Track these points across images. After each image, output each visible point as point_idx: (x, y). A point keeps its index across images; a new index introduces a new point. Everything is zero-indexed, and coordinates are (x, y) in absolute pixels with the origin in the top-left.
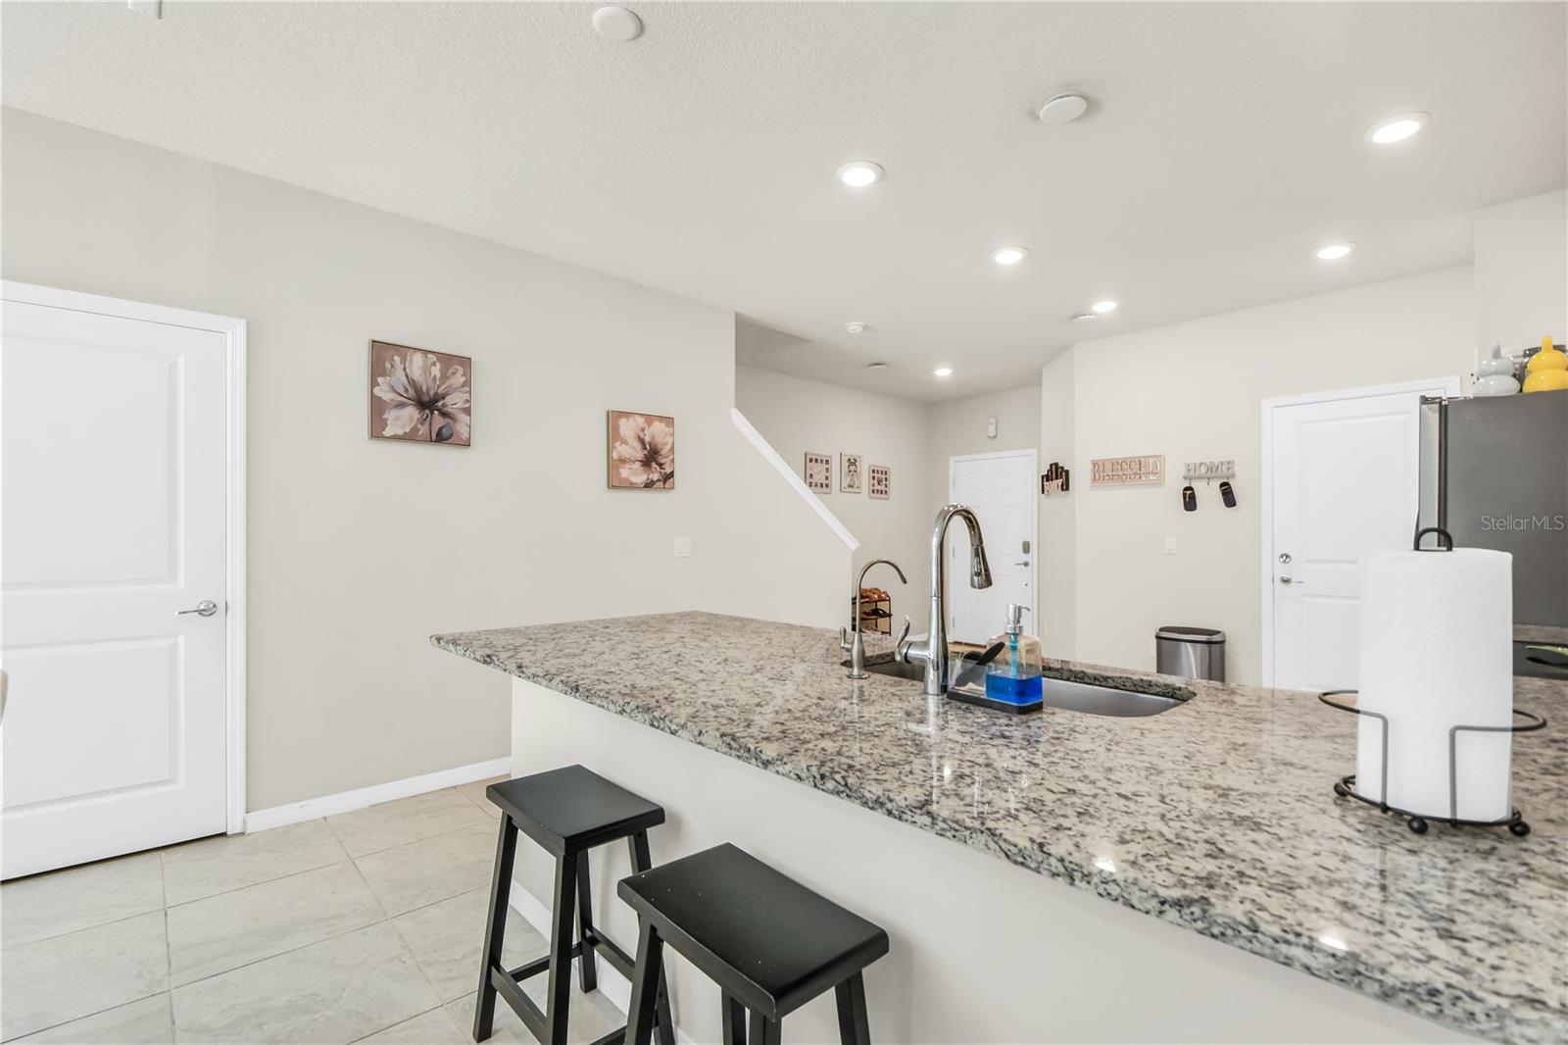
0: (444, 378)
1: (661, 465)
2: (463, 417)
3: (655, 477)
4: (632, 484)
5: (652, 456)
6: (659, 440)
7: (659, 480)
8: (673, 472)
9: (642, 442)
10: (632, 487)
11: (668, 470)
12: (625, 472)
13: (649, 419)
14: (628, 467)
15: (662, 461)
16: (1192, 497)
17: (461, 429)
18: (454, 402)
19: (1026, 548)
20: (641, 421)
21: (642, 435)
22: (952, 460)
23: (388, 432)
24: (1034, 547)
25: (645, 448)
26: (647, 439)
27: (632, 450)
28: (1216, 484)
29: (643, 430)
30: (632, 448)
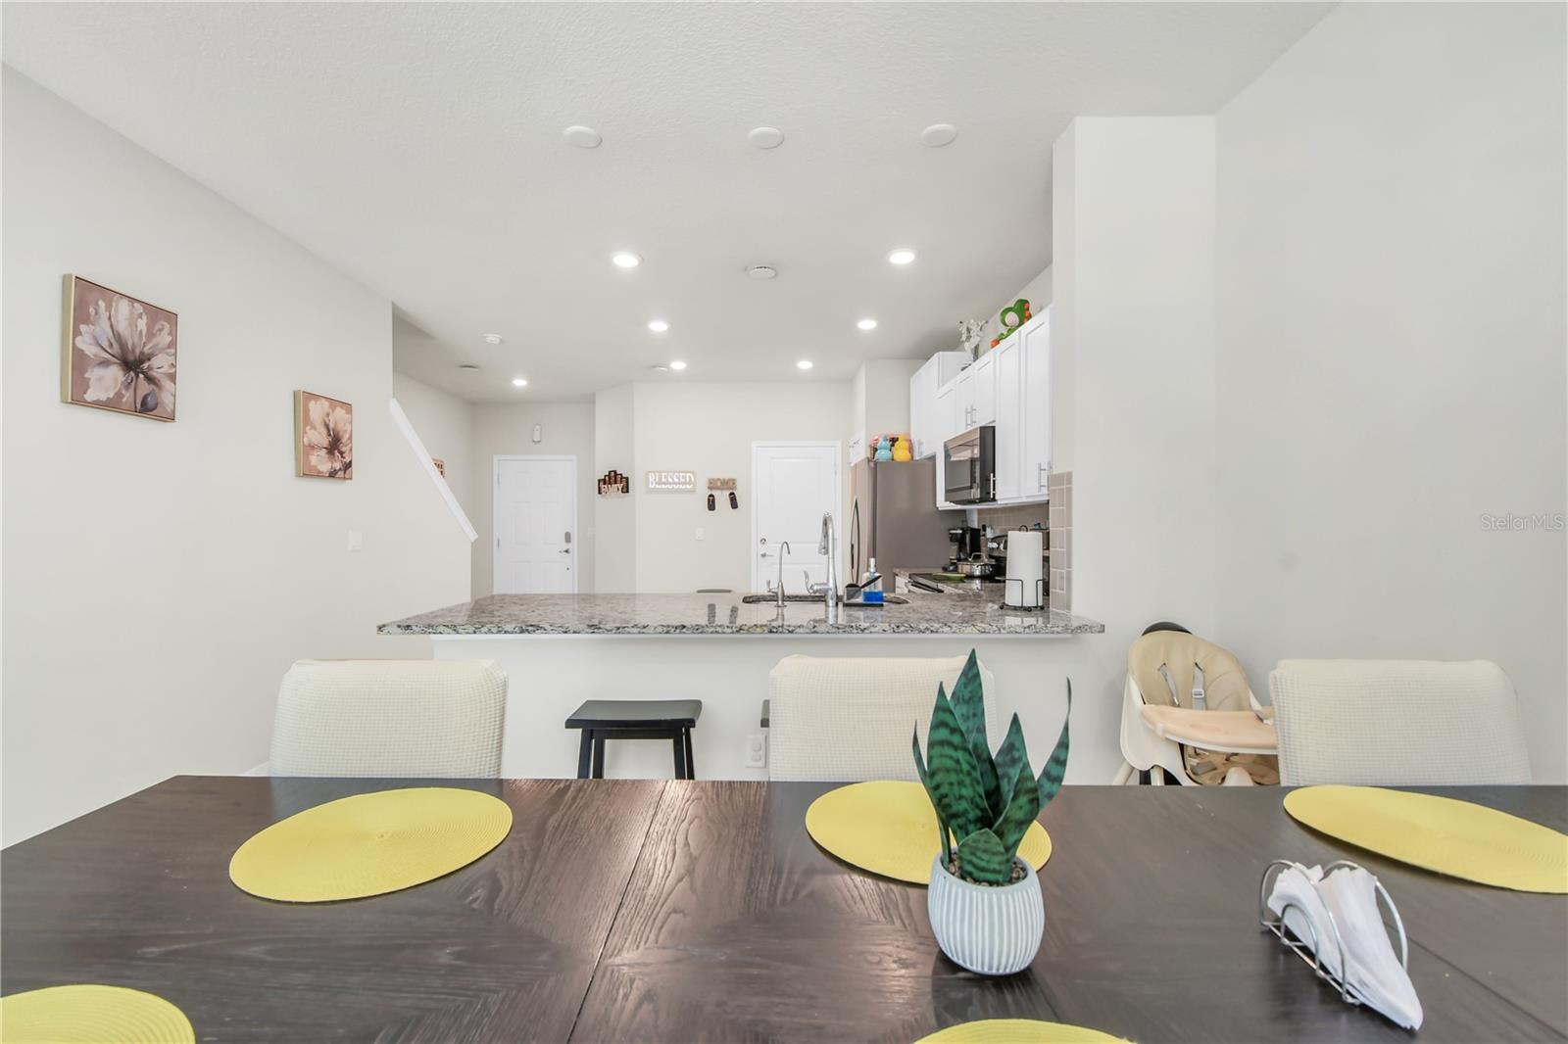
0: (151, 335)
1: (342, 453)
2: (166, 383)
3: (338, 465)
4: (319, 472)
5: (335, 445)
6: (340, 427)
7: (340, 469)
8: (350, 462)
9: (327, 427)
10: (319, 475)
11: (347, 460)
12: (314, 459)
13: (334, 403)
14: (315, 453)
15: (343, 449)
16: (713, 501)
17: (166, 398)
18: (159, 364)
19: (568, 538)
20: (326, 404)
21: (326, 419)
22: (496, 458)
23: (90, 396)
24: (574, 538)
25: (330, 435)
26: (331, 426)
27: (320, 438)
28: (727, 493)
29: (328, 415)
30: (320, 433)
